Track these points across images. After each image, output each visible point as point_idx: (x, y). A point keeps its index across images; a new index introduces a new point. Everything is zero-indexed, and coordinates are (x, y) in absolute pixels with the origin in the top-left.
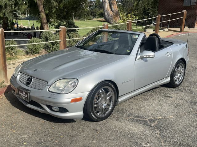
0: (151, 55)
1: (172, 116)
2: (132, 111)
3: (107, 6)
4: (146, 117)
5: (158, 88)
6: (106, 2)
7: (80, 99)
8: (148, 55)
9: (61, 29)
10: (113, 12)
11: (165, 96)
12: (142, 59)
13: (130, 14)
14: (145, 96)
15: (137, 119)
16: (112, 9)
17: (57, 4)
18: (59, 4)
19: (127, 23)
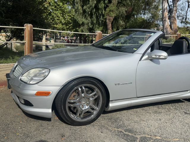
0: (162, 56)
1: (177, 139)
2: (126, 123)
3: (166, 24)
4: (140, 132)
5: (183, 103)
6: (166, 21)
7: (47, 94)
8: (158, 56)
9: (97, 34)
10: (172, 30)
11: (186, 113)
12: (151, 60)
13: (188, 32)
14: (159, 108)
15: (126, 133)
16: (171, 28)
17: (124, 24)
18: (126, 24)
19: (176, 36)
